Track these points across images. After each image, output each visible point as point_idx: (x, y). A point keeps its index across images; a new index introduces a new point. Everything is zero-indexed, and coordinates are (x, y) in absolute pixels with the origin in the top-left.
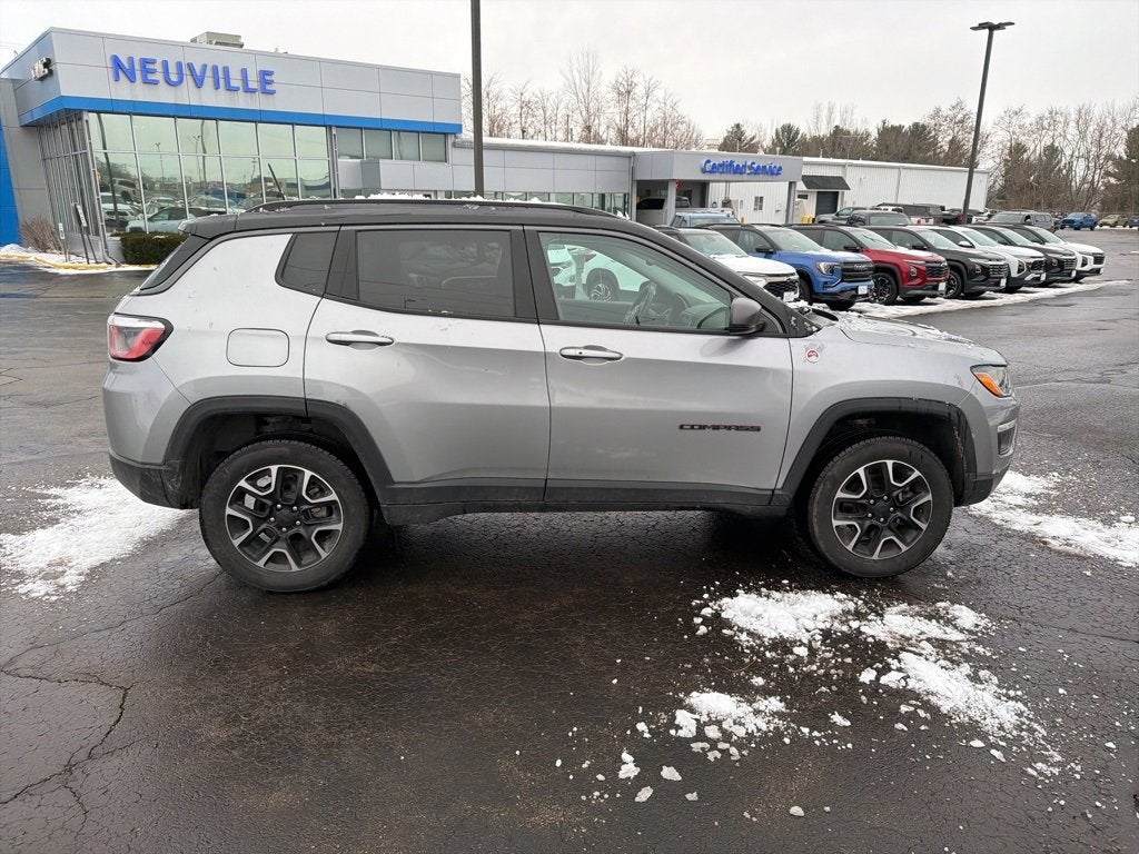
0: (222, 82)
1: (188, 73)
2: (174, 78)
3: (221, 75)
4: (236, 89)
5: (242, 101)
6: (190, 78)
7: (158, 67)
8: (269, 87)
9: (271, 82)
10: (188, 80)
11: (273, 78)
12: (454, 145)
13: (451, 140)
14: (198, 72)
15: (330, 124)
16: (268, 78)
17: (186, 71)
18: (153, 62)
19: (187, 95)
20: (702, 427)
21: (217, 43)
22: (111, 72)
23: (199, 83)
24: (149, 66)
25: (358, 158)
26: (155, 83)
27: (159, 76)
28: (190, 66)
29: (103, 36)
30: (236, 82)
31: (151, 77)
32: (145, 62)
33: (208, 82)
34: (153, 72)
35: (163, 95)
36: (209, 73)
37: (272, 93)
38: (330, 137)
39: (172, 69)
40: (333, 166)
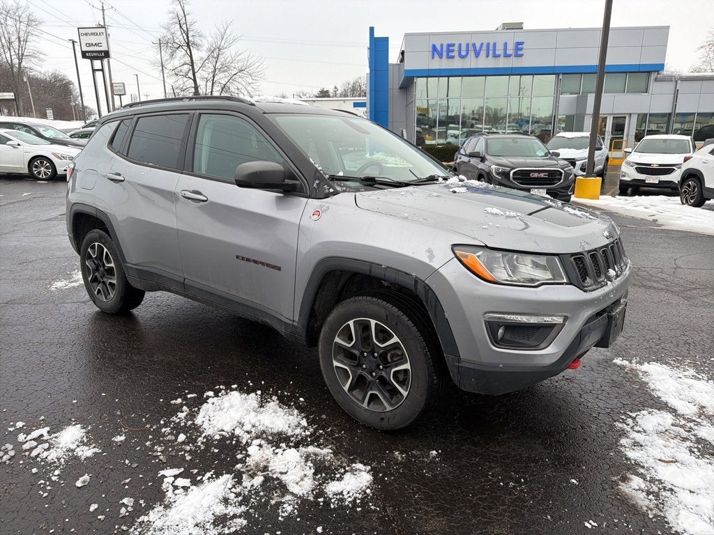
0: (491, 52)
1: (472, 49)
2: (463, 53)
3: (491, 48)
4: (499, 56)
5: (502, 63)
6: (473, 52)
7: (456, 48)
8: (520, 52)
9: (521, 49)
10: (472, 53)
11: (524, 46)
12: (656, 80)
13: (653, 76)
14: (478, 48)
15: (559, 72)
16: (520, 46)
17: (471, 48)
18: (453, 45)
19: (471, 63)
20: (248, 260)
21: (507, 29)
22: (431, 53)
23: (477, 55)
24: (451, 48)
25: (575, 94)
26: (453, 57)
27: (456, 54)
28: (474, 45)
29: (429, 34)
30: (500, 51)
31: (451, 54)
32: (449, 45)
33: (483, 53)
34: (453, 51)
35: (457, 64)
36: (484, 47)
37: (522, 55)
38: (558, 80)
39: (464, 48)
40: (556, 101)
